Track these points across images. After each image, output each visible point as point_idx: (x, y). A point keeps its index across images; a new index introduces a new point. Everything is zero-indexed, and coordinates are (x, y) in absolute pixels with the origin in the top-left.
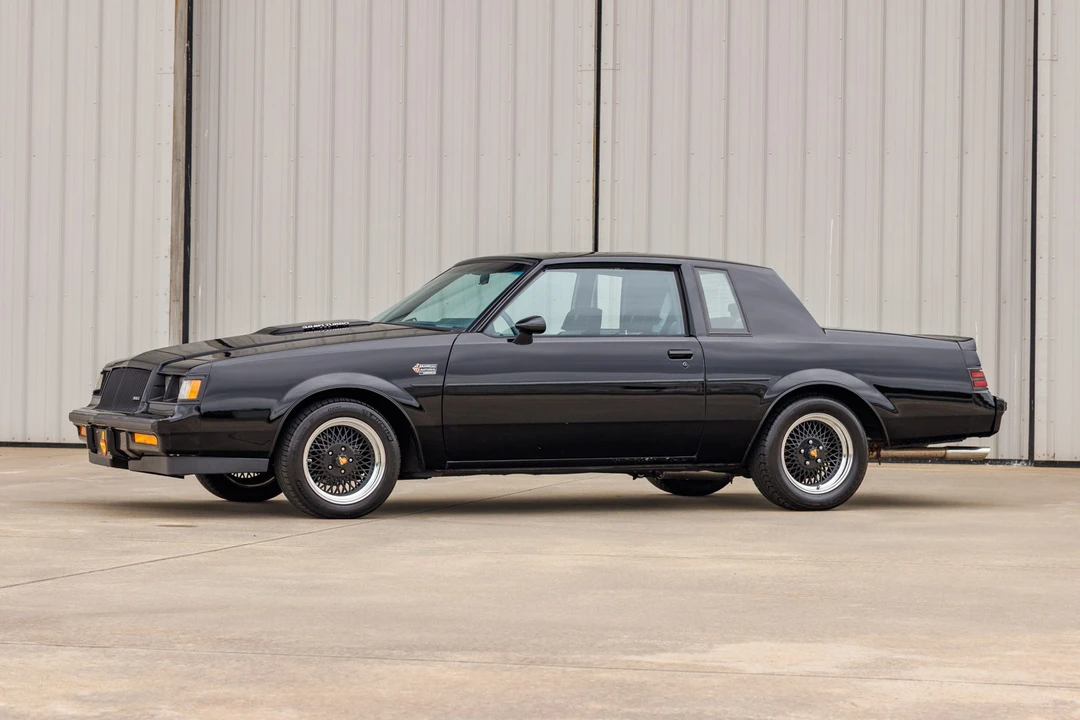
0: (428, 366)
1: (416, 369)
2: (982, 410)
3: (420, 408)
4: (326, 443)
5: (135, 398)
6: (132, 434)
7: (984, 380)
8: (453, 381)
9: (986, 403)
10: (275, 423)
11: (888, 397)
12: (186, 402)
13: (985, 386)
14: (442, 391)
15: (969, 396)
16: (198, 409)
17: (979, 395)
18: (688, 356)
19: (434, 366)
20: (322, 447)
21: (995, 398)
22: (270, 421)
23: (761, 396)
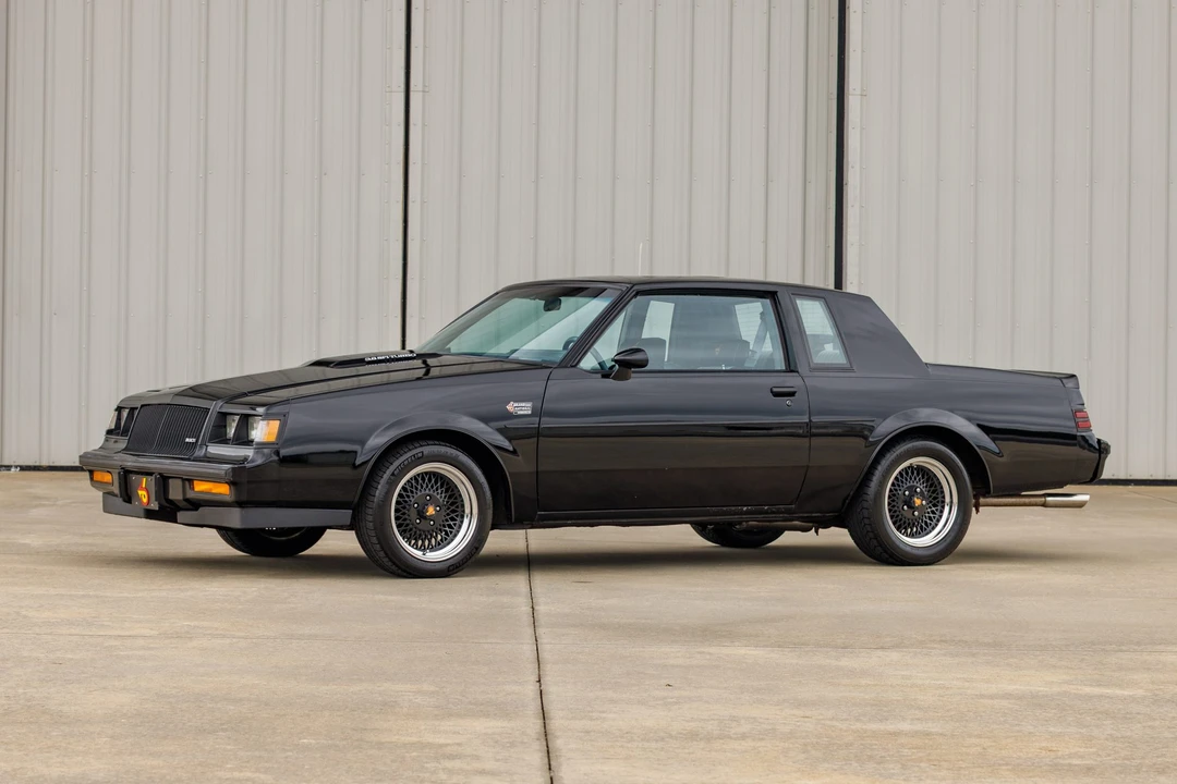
0: (523, 404)
1: (511, 407)
2: (1086, 454)
3: (514, 452)
4: (412, 492)
5: (187, 440)
6: (191, 481)
7: (1088, 421)
8: (548, 422)
9: (1091, 446)
10: (360, 470)
11: (994, 440)
12: (262, 445)
13: (1088, 428)
14: (538, 433)
15: (1074, 437)
16: (277, 453)
17: (1083, 437)
18: (792, 394)
19: (529, 405)
20: (408, 497)
21: (1099, 441)
22: (355, 467)
23: (866, 438)
